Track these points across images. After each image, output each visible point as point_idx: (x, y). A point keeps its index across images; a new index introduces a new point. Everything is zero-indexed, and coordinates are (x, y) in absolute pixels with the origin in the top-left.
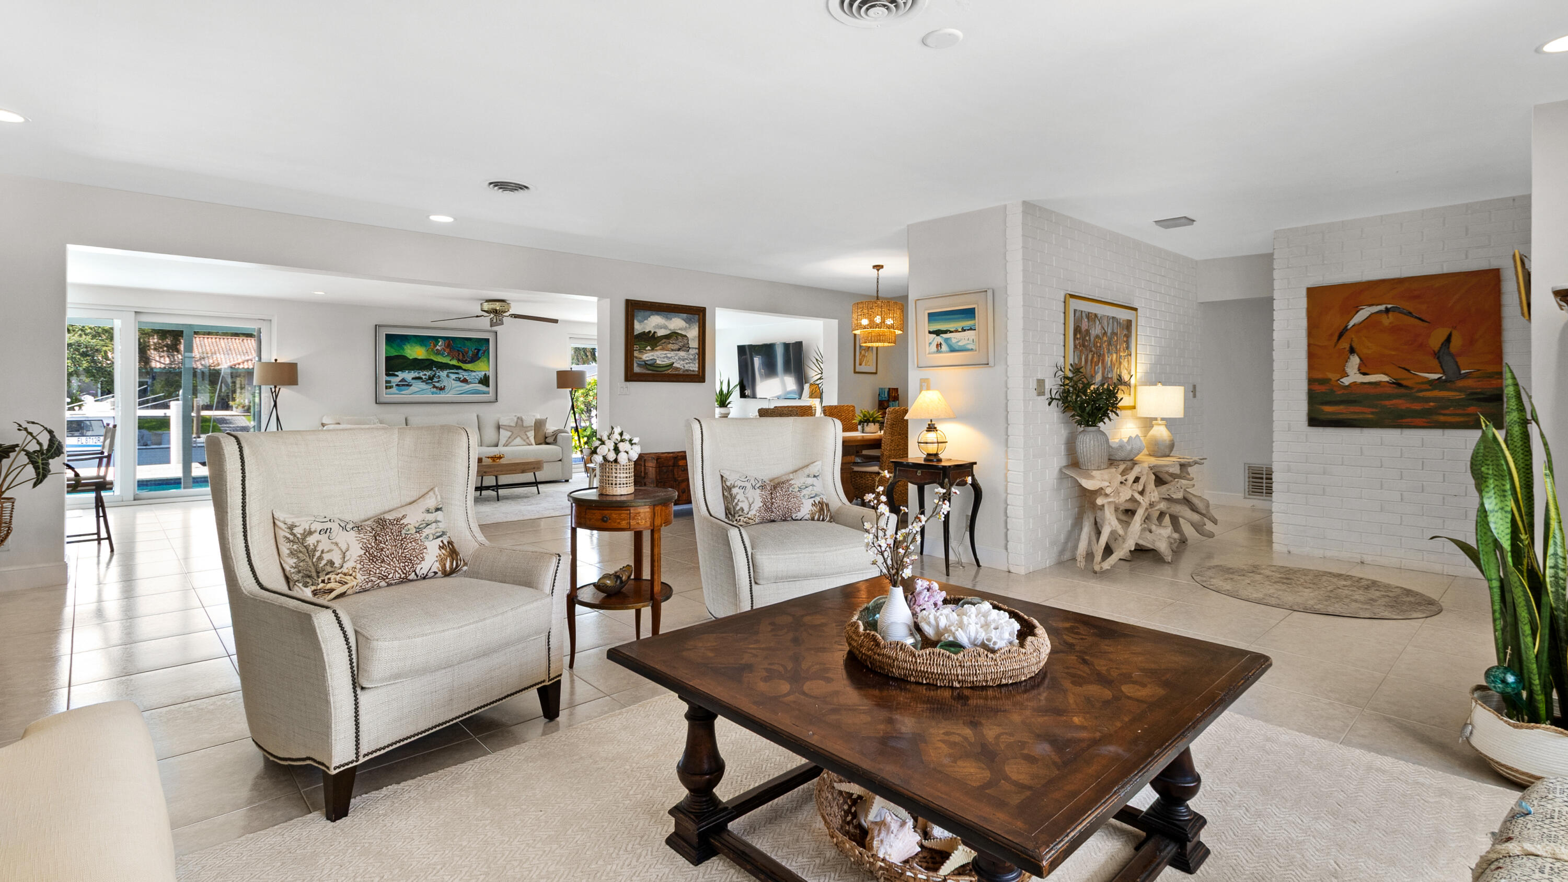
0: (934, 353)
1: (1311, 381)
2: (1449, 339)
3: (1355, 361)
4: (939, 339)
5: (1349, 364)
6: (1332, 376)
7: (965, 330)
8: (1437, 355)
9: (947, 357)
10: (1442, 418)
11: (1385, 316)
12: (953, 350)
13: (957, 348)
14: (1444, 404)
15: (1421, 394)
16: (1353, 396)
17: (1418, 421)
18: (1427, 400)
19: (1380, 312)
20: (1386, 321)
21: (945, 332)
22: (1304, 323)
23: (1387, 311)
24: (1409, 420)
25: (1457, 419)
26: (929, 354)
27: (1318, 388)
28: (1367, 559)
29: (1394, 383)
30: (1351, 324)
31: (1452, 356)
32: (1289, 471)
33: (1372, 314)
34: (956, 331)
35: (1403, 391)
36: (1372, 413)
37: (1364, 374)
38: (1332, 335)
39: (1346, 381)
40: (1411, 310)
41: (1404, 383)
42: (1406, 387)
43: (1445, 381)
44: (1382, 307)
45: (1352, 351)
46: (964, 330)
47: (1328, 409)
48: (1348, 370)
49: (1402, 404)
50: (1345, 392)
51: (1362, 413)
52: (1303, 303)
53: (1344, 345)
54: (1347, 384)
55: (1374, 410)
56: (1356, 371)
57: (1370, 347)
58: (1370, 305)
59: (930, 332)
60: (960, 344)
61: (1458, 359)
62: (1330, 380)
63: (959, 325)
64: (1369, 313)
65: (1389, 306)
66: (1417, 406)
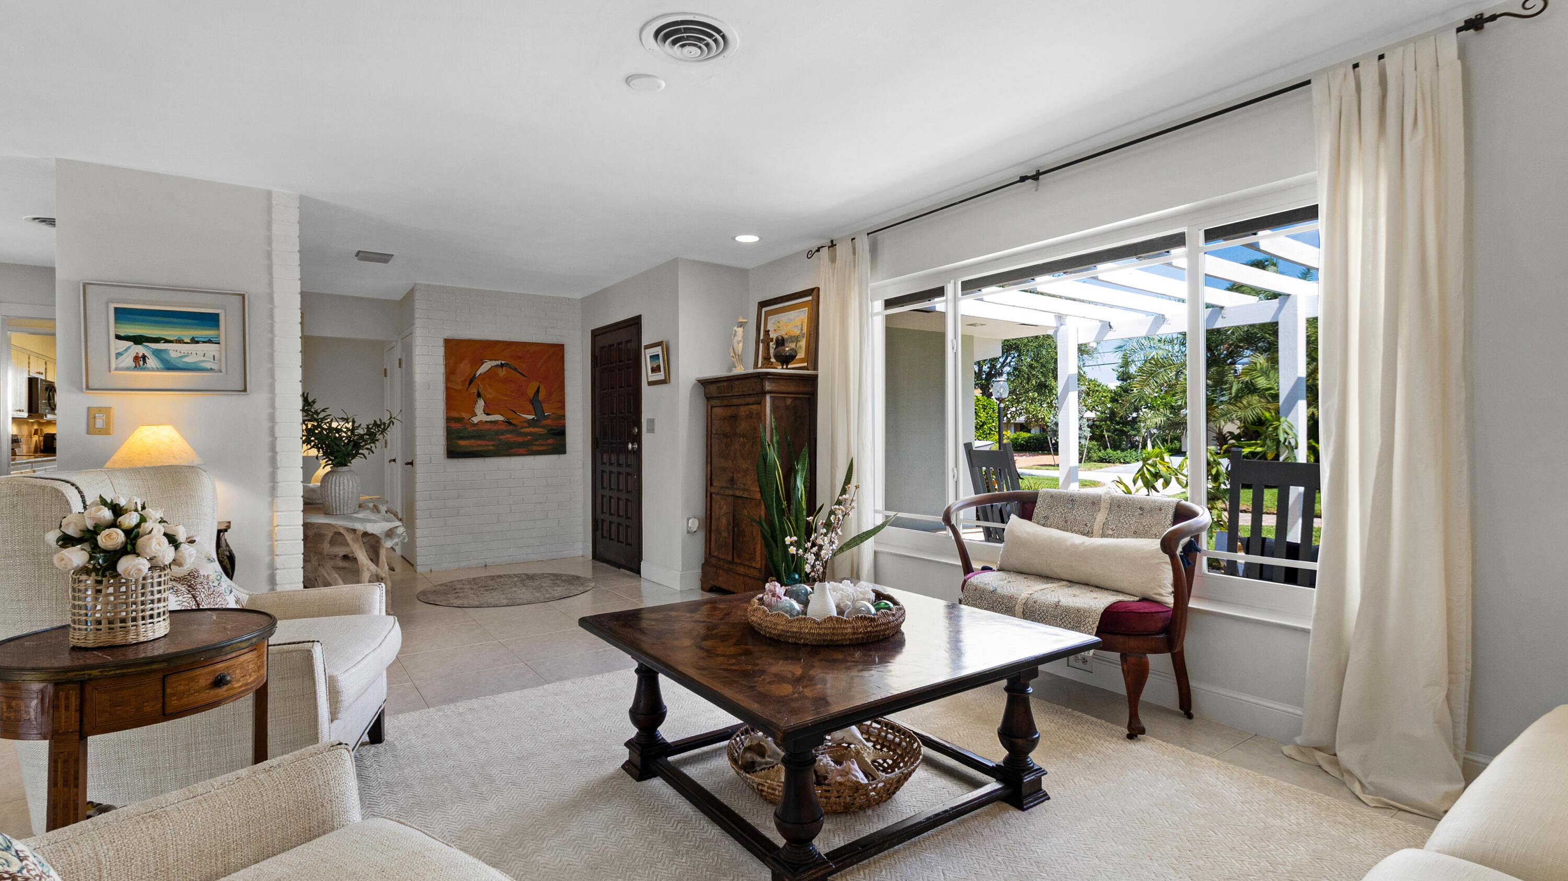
0: (128, 369)
1: (449, 420)
2: (538, 391)
3: (481, 403)
4: (140, 350)
5: (477, 406)
6: (465, 415)
7: (198, 342)
8: (532, 402)
9: (155, 376)
10: (535, 448)
11: (500, 369)
12: (169, 366)
13: (180, 365)
14: (537, 437)
15: (523, 430)
16: (479, 433)
17: (522, 450)
18: (526, 434)
19: (497, 366)
20: (502, 373)
21: (157, 340)
22: (441, 369)
23: (502, 365)
24: (516, 450)
25: (544, 448)
26: (116, 369)
27: (455, 425)
28: (489, 561)
29: (506, 422)
30: (478, 373)
31: (540, 402)
32: (431, 499)
33: (492, 367)
34: (180, 341)
35: (511, 427)
36: (493, 445)
37: (488, 414)
38: (465, 380)
39: (475, 420)
40: (517, 367)
41: (513, 422)
42: (514, 425)
43: (537, 420)
44: (499, 362)
45: (479, 395)
46: (194, 341)
47: (463, 443)
48: (477, 411)
49: (510, 437)
50: (475, 429)
51: (486, 445)
52: (440, 351)
53: (474, 390)
54: (476, 422)
55: (492, 443)
56: (482, 412)
57: (491, 393)
58: (491, 360)
59: (118, 337)
60: (186, 360)
61: (543, 405)
62: (464, 418)
63: (187, 334)
64: (490, 366)
65: (503, 362)
66: (520, 439)
